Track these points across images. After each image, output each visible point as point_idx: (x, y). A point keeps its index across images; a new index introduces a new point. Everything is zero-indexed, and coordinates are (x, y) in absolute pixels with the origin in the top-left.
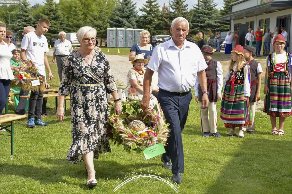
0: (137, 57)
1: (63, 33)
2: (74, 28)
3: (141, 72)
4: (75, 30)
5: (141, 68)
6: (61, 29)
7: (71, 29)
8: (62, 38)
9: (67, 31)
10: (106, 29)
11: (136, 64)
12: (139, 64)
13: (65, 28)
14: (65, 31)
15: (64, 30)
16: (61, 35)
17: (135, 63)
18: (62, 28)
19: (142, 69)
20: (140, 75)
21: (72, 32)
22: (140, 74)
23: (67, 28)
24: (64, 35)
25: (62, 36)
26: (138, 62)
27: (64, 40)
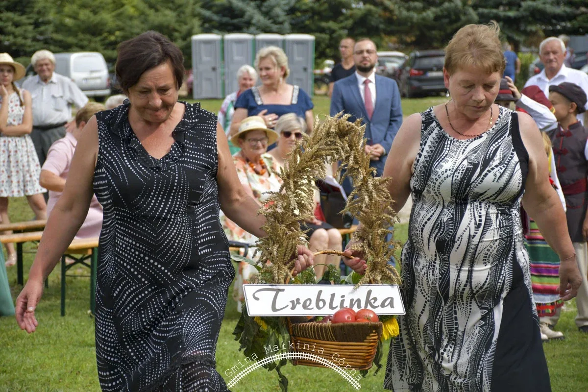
0: (247, 125)
1: (44, 55)
2: (81, 36)
3: (259, 168)
4: (85, 43)
5: (259, 155)
6: (38, 41)
7: (71, 40)
8: (42, 71)
9: (57, 49)
10: (188, 39)
11: (247, 144)
12: (254, 143)
13: (52, 39)
14: (52, 47)
15: (47, 44)
16: (37, 61)
17: (241, 140)
18: (41, 38)
19: (262, 156)
20: (256, 176)
21: (75, 49)
22: (257, 173)
23: (58, 37)
24: (47, 61)
25: (42, 65)
26: (250, 137)
27: (50, 76)
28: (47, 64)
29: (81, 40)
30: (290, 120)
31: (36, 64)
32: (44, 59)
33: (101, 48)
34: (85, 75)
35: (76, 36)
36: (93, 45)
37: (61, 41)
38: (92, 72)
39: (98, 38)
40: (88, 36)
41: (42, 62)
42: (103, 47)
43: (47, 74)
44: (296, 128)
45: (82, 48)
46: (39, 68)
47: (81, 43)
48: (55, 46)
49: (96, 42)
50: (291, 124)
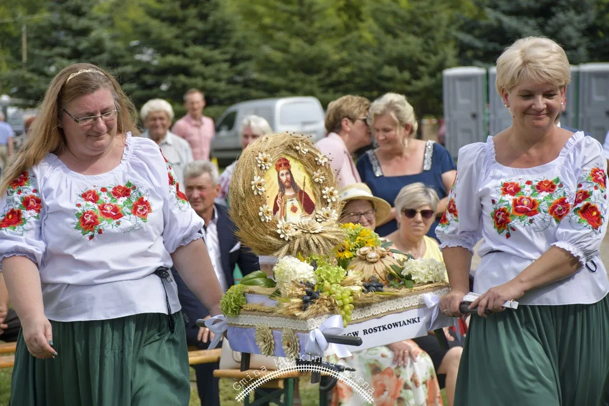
1: (159, 105)
2: (292, 75)
4: (297, 84)
7: (278, 81)
8: (155, 127)
9: (260, 94)
10: (438, 75)
16: (150, 113)
21: (284, 93)
23: (263, 77)
25: (155, 119)
27: (163, 135)
28: (161, 118)
29: (292, 81)
30: (416, 193)
31: (147, 117)
32: (158, 112)
33: (318, 90)
34: (294, 129)
35: (284, 74)
36: (308, 87)
37: (265, 83)
38: (305, 123)
39: (315, 78)
40: (301, 75)
41: (156, 115)
42: (321, 90)
43: (161, 131)
44: (424, 203)
45: (293, 91)
46: (152, 123)
47: (292, 85)
48: (257, 90)
49: (312, 83)
50: (415, 199)
